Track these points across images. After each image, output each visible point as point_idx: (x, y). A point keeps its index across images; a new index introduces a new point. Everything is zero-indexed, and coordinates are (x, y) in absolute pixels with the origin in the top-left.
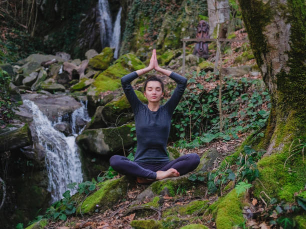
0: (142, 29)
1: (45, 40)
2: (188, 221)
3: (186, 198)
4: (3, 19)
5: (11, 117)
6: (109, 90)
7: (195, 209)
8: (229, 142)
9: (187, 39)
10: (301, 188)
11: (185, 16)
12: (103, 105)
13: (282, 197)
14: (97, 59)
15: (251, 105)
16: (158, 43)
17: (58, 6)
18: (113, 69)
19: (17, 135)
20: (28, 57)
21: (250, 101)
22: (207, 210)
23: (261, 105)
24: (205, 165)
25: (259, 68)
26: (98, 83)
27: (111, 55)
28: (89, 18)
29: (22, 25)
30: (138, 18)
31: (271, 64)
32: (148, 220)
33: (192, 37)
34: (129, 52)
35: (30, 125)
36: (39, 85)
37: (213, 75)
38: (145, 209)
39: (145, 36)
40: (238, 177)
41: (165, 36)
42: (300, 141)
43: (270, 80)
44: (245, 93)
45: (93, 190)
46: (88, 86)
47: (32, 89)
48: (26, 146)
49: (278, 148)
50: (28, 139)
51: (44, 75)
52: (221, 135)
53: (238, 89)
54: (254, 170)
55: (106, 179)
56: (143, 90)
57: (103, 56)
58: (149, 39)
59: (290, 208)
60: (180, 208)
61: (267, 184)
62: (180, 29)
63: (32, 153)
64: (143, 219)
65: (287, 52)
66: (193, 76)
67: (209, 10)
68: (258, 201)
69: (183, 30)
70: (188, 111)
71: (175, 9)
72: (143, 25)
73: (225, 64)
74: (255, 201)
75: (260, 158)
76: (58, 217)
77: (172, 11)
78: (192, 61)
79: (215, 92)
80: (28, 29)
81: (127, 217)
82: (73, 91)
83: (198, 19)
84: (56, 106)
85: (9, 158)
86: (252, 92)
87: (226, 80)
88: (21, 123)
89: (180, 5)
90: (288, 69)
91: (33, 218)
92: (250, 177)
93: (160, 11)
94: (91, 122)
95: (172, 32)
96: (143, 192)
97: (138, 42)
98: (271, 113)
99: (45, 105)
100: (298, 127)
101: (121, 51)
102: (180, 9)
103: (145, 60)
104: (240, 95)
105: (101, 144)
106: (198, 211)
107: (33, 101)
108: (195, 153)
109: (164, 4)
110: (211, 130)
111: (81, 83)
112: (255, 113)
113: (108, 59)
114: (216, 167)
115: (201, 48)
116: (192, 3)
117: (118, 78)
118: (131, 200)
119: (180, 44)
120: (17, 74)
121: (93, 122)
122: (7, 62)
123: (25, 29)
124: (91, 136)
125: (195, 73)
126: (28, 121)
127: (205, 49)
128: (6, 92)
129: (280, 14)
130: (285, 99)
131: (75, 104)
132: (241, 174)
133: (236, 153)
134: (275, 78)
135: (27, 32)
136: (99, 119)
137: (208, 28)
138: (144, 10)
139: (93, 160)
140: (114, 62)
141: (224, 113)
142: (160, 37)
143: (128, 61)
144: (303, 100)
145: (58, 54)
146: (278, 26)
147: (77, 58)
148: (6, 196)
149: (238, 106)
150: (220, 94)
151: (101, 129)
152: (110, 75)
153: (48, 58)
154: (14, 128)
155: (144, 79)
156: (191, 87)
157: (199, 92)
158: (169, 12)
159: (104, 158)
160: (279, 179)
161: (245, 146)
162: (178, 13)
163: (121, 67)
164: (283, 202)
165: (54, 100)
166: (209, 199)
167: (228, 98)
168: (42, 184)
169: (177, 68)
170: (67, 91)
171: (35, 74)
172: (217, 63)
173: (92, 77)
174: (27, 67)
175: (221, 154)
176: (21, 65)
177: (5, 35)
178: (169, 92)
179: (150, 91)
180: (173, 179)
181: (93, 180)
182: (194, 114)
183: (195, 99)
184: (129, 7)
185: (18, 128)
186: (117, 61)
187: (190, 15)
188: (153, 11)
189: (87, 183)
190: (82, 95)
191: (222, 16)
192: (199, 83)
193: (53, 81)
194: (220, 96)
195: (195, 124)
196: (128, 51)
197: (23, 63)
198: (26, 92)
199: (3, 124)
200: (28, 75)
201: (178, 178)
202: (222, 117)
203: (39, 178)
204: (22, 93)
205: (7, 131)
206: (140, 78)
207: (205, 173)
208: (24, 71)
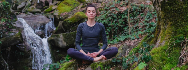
5: (11, 28)
6: (66, 12)
8: (134, 40)
10: (175, 66)
12: (63, 20)
15: (146, 19)
19: (14, 38)
21: (146, 17)
23: (152, 19)
24: (121, 54)
26: (59, 8)
35: (21, 32)
37: (125, 3)
40: (139, 60)
42: (174, 39)
43: (157, 5)
44: (143, 12)
45: (58, 68)
46: (54, 10)
47: (23, 12)
48: (19, 44)
49: (162, 43)
51: (29, 4)
52: (130, 36)
53: (139, 10)
54: (148, 56)
55: (65, 62)
56: (85, 11)
61: (156, 64)
66: (113, 3)
70: (110, 23)
75: (152, 49)
79: (126, 12)
82: (45, 13)
84: (36, 21)
85: (11, 50)
86: (147, 12)
87: (132, 5)
88: (17, 31)
92: (146, 60)
94: (56, 30)
96: (86, 69)
98: (158, 24)
99: (30, 21)
100: (173, 31)
104: (140, 14)
105: (62, 42)
107: (23, 18)
108: (115, 47)
110: (124, 34)
111: (50, 8)
112: (148, 24)
114: (127, 54)
117: (71, 5)
120: (14, 3)
121: (57, 30)
124: (56, 38)
126: (21, 30)
128: (8, 14)
130: (165, 16)
131: (47, 20)
132: (141, 58)
133: (138, 47)
134: (160, 4)
136: (60, 28)
139: (58, 51)
141: (131, 24)
144: (176, 16)
149: (139, 20)
150: (129, 13)
151: (62, 34)
152: (66, 4)
154: (13, 34)
155: (85, 5)
156: (112, 10)
157: (117, 13)
159: (64, 50)
160: (163, 60)
161: (143, 43)
165: (35, 18)
167: (133, 15)
168: (29, 65)
170: (42, 13)
171: (24, 4)
173: (56, 5)
175: (129, 47)
178: (100, 12)
180: (103, 61)
181: (58, 62)
182: (114, 25)
183: (114, 16)
185: (15, 33)
189: (54, 64)
190: (51, 15)
192: (116, 7)
193: (34, 7)
194: (129, 15)
195: (114, 30)
198: (19, 14)
199: (7, 31)
200: (20, 4)
201: (105, 61)
202: (130, 26)
203: (27, 62)
204: (17, 14)
205: (9, 35)
206: (83, 5)
207: (121, 58)
208: (18, 2)
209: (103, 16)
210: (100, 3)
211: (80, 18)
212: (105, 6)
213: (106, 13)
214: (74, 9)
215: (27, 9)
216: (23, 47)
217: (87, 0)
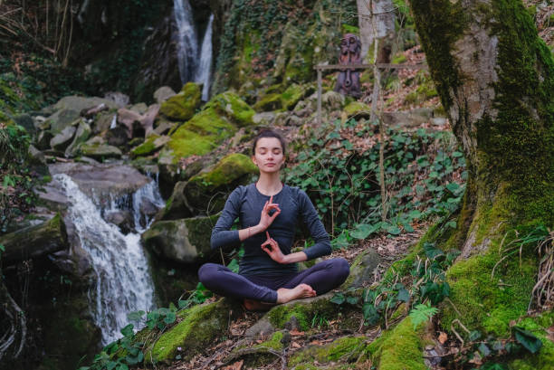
0: (248, 50)
1: (86, 73)
3: (327, 334)
4: (16, 39)
5: (32, 203)
6: (196, 155)
7: (342, 351)
8: (398, 238)
9: (323, 65)
10: (521, 313)
11: (320, 26)
12: (186, 178)
13: (489, 329)
14: (174, 102)
15: (434, 175)
16: (276, 74)
17: (106, 15)
18: (203, 119)
19: (42, 234)
20: (59, 102)
21: (433, 167)
22: (363, 352)
23: (451, 174)
24: (358, 278)
25: (445, 112)
26: (176, 142)
27: (198, 95)
28: (159, 34)
29: (47, 48)
30: (242, 33)
31: (466, 106)
33: (333, 62)
34: (227, 90)
35: (63, 215)
36: (78, 148)
37: (370, 125)
38: (259, 353)
39: (253, 61)
40: (413, 297)
41: (287, 61)
42: (517, 233)
43: (466, 131)
44: (423, 154)
45: (171, 322)
46: (160, 148)
47: (66, 156)
48: (57, 251)
49: (481, 247)
50: (62, 239)
51: (86, 131)
52: (384, 226)
53: (411, 147)
54: (441, 285)
55: (193, 304)
56: (251, 153)
57: (183, 97)
58: (261, 67)
59: (503, 347)
60: (317, 350)
61: (463, 307)
62: (313, 49)
63: (68, 263)
65: (492, 85)
66: (335, 127)
67: (360, 16)
68: (449, 336)
69: (317, 50)
70: (327, 186)
71: (303, 16)
72: (250, 43)
73: (389, 105)
74: (443, 337)
75: (451, 264)
76: (114, 369)
77: (297, 19)
78: (332, 102)
79: (373, 154)
80: (57, 55)
81: (229, 367)
82: (134, 157)
83: (342, 32)
84: (107, 182)
85: (31, 271)
86: (435, 152)
87: (391, 133)
88: (49, 213)
89: (311, 8)
90: (494, 113)
92: (435, 296)
93: (277, 19)
94: (166, 209)
95: (299, 54)
96: (256, 325)
97: (242, 72)
98: (468, 187)
99: (87, 182)
100: (514, 210)
101: (213, 88)
102: (311, 14)
103: (254, 103)
104: (414, 159)
105: (184, 248)
106: (348, 355)
107: (69, 175)
108: (341, 258)
109: (284, 7)
110: (367, 218)
111: (148, 143)
112: (440, 188)
113: (191, 101)
114: (378, 280)
115: (348, 79)
116: (331, 6)
117: (209, 133)
118: (235, 338)
119: (313, 74)
120: (41, 130)
121: (169, 209)
122: (23, 111)
123: (52, 54)
124: (167, 231)
125: (338, 123)
126: (61, 208)
127: (355, 82)
128: (22, 161)
129: (479, 21)
130: (491, 163)
131: (139, 179)
132: (420, 292)
133: (409, 256)
134: (474, 129)
135: (56, 59)
136: (179, 203)
137: (359, 46)
138: (251, 18)
140: (203, 108)
141: (388, 188)
142: (278, 63)
143: (226, 104)
144: (521, 164)
145: (109, 95)
146: (476, 42)
147: (141, 102)
148: (27, 336)
149: (411, 176)
150: (381, 156)
151: (183, 220)
152: (196, 129)
153: (91, 103)
154: (38, 222)
155: (253, 134)
156: (332, 147)
157: (346, 155)
158: (292, 20)
159: (189, 269)
160: (484, 297)
161: (425, 244)
162: (308, 22)
163: (214, 116)
164: (490, 337)
165: (104, 172)
166: (367, 335)
167: (395, 163)
168: (86, 314)
169: (308, 115)
170: (124, 157)
171: (70, 131)
172: (375, 105)
173: (166, 133)
174: (58, 118)
175: (385, 258)
176: (47, 115)
177: (20, 66)
178: (295, 155)
179: (264, 154)
180: (304, 301)
181: (172, 305)
182: (339, 192)
183: (340, 166)
184: (226, 14)
185: (45, 220)
186: (207, 105)
187: (329, 26)
188: (266, 20)
189: (161, 311)
190: (150, 164)
191: (381, 25)
192: (345, 139)
194: (382, 160)
195: (340, 209)
196: (225, 88)
197: (50, 112)
198: (57, 160)
199: (20, 214)
200: (59, 132)
201: (313, 300)
202: (385, 195)
203: (81, 305)
204: (50, 162)
205: (26, 226)
206: (247, 133)
207: (360, 291)
208: (52, 126)
209: (306, 167)
210: (298, 126)
211: (236, 172)
212: (312, 134)
213: (316, 158)
214: (220, 147)
215: (78, 146)
216: (69, 261)
217: (257, 118)
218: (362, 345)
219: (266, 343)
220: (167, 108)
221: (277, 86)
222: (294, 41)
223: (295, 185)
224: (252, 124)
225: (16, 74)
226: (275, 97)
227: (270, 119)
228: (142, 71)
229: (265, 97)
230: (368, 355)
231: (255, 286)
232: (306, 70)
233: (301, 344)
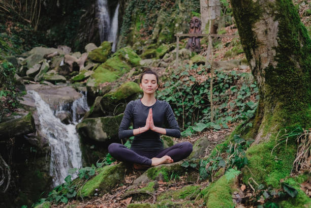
0: (138, 24)
1: (47, 34)
2: (182, 205)
3: (179, 184)
4: (8, 14)
5: (16, 106)
6: (107, 82)
7: (187, 193)
8: (219, 132)
9: (180, 34)
10: (287, 175)
11: (179, 12)
12: (102, 95)
13: (268, 183)
14: (96, 52)
15: (240, 97)
16: (153, 38)
17: (60, 2)
18: (111, 62)
19: (21, 123)
20: (32, 50)
21: (239, 93)
22: (199, 195)
23: (250, 97)
24: (197, 153)
25: (248, 62)
26: (96, 75)
27: (109, 49)
28: (89, 14)
29: (26, 20)
30: (135, 14)
31: (260, 59)
32: (144, 204)
33: (185, 32)
35: (33, 113)
36: (42, 76)
37: (205, 68)
38: (141, 193)
39: (141, 31)
40: (227, 164)
41: (160, 31)
42: (286, 131)
43: (259, 73)
44: (234, 85)
45: (93, 175)
46: (88, 77)
47: (35, 80)
48: (30, 133)
49: (266, 137)
50: (32, 127)
51: (47, 67)
52: (212, 124)
53: (228, 81)
54: (243, 158)
55: (105, 165)
57: (101, 49)
58: (145, 34)
59: (276, 194)
60: (173, 193)
61: (255, 171)
62: (174, 25)
63: (35, 140)
64: (139, 203)
65: (274, 48)
66: (186, 69)
67: (201, 7)
68: (246, 187)
69: (177, 25)
70: (181, 101)
71: (169, 6)
72: (139, 20)
73: (216, 57)
74: (243, 187)
75: (249, 147)
76: (60, 200)
77: (166, 8)
78: (184, 55)
79: (206, 84)
80: (32, 24)
81: (124, 201)
82: (73, 82)
83: (191, 16)
84: (58, 96)
85: (14, 144)
86: (241, 84)
87: (217, 73)
88: (25, 112)
89: (174, 2)
90: (275, 63)
91: (37, 201)
92: (239, 164)
93: (155, 8)
94: (90, 112)
95: (167, 27)
96: (139, 178)
97: (134, 37)
98: (259, 105)
99: (47, 95)
100: (284, 118)
101: (118, 45)
102: (174, 5)
103: (141, 54)
104: (229, 88)
105: (100, 134)
106: (190, 196)
107: (36, 91)
108: (187, 142)
109: (159, 1)
110: (202, 120)
111: (81, 74)
112: (243, 104)
113: (106, 52)
114: (207, 155)
115: (194, 42)
116: (185, 1)
117: (115, 70)
118: (128, 185)
119: (174, 38)
120: (21, 66)
121: (92, 111)
122: (12, 54)
123: (29, 23)
124: (90, 124)
125: (187, 66)
126: (31, 110)
127: (197, 44)
128: (11, 82)
129: (268, 12)
130: (272, 91)
131: (75, 94)
132: (231, 162)
133: (226, 142)
134: (263, 72)
135: (31, 26)
136: (98, 108)
137: (200, 24)
138: (140, 6)
139: (92, 147)
140: (112, 56)
141: (215, 104)
142: (155, 32)
143: (125, 54)
144: (289, 92)
145: (60, 47)
146: (266, 24)
147: (77, 51)
148: (11, 180)
149: (227, 97)
150: (211, 86)
151: (100, 118)
152: (108, 68)
153: (50, 51)
154: (18, 117)
155: (140, 71)
156: (184, 79)
157: (191, 84)
158: (163, 8)
159: (103, 146)
160: (266, 166)
161: (235, 135)
162: (172, 10)
163: (118, 60)
164: (269, 188)
165: (56, 90)
166: (201, 184)
167: (219, 89)
168: (44, 169)
169: (171, 61)
170: (67, 82)
171: (38, 66)
172: (208, 57)
173: (91, 69)
174: (31, 59)
175: (212, 142)
176: (25, 57)
177: (11, 29)
178: (163, 83)
179: (146, 83)
180: (167, 165)
181: (93, 165)
182: (187, 105)
183: (188, 91)
184: (127, 4)
185: (23, 116)
186: (115, 54)
187: (183, 12)
188: (148, 8)
189: (87, 169)
190: (82, 86)
191: (213, 13)
193: (55, 73)
194: (211, 88)
195: (187, 114)
196: (125, 45)
197: (27, 56)
198: (30, 83)
199: (8, 112)
200: (31, 67)
201: (171, 164)
202: (213, 107)
203: (42, 163)
204: (26, 83)
205: (12, 119)
206: (136, 70)
207: (197, 160)
208: (28, 63)
209: (169, 90)
210: (165, 67)
211: (130, 92)
212: (173, 72)
213: (174, 85)
214: (121, 78)
215: (42, 75)
217: (143, 62)
218: (198, 190)
219: (145, 188)
220: (92, 55)
221: (154, 45)
222: (164, 20)
223: (163, 100)
224: (140, 65)
225: (8, 33)
226: (152, 51)
227: (149, 63)
228: (79, 34)
229: (147, 51)
230: (202, 196)
231: (139, 156)
232: (170, 36)
233: (164, 189)
